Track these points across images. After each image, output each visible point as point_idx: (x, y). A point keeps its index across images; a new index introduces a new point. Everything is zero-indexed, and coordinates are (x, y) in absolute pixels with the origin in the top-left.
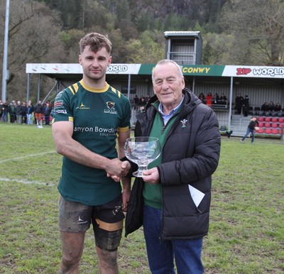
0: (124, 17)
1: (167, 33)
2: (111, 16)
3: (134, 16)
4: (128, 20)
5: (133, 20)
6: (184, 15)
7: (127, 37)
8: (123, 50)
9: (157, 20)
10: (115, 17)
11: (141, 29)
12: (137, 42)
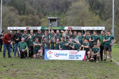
0: (40, 11)
1: (49, 18)
2: (35, 11)
3: (43, 11)
4: (41, 12)
5: (42, 12)
6: (59, 10)
7: (41, 18)
8: (39, 22)
9: (50, 12)
10: (37, 11)
11: (45, 15)
12: (44, 19)
